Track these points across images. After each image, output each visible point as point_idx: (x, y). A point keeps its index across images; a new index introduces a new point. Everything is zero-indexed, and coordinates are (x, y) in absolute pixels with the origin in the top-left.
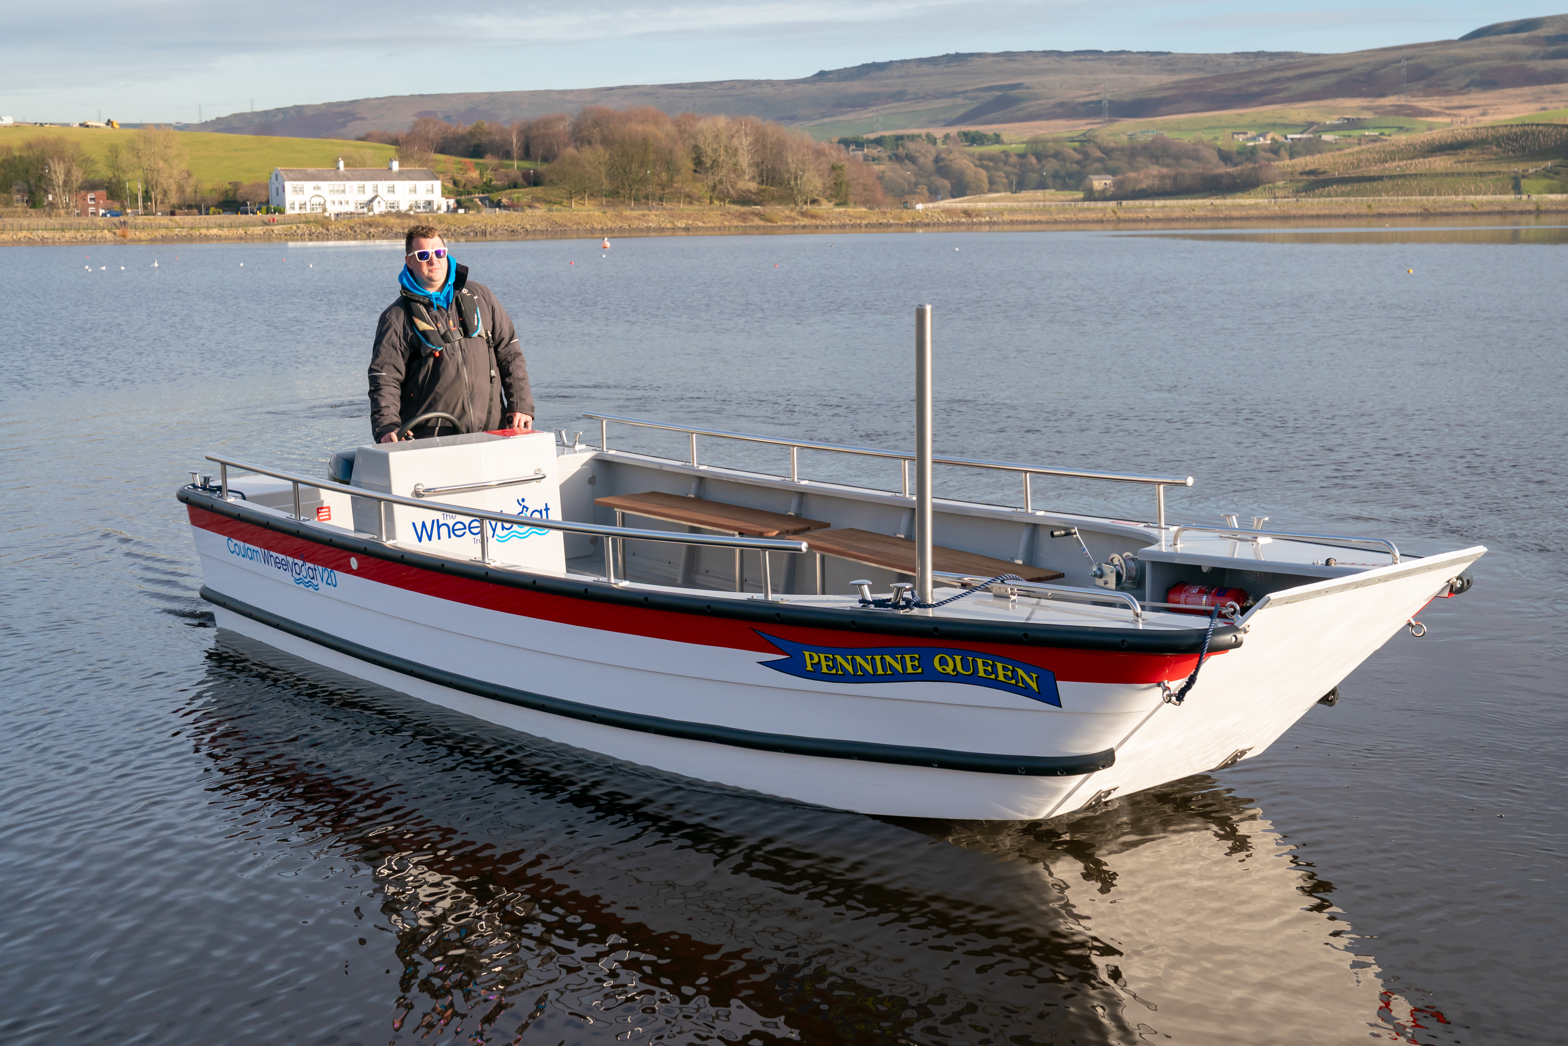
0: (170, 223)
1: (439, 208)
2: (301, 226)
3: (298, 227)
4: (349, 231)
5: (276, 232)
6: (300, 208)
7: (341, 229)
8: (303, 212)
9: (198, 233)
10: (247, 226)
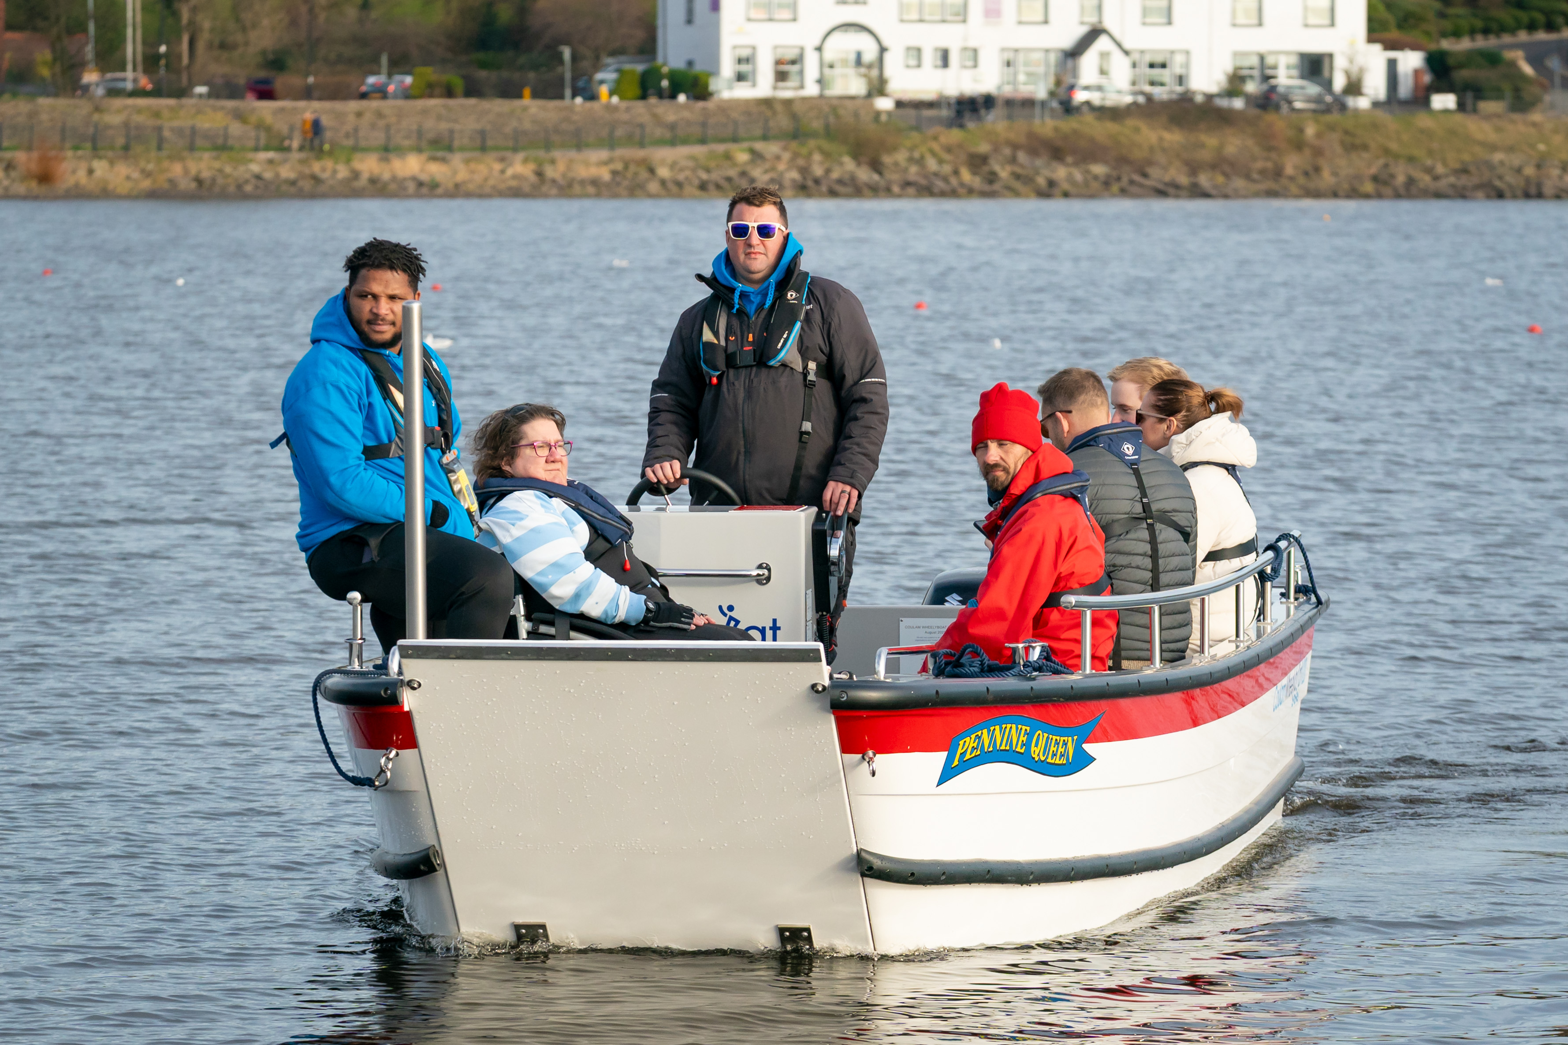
0: (236, 128)
1: (1354, 88)
2: (771, 149)
3: (756, 156)
4: (966, 176)
5: (664, 172)
6: (781, 76)
7: (932, 164)
8: (786, 93)
9: (343, 172)
10: (548, 146)
